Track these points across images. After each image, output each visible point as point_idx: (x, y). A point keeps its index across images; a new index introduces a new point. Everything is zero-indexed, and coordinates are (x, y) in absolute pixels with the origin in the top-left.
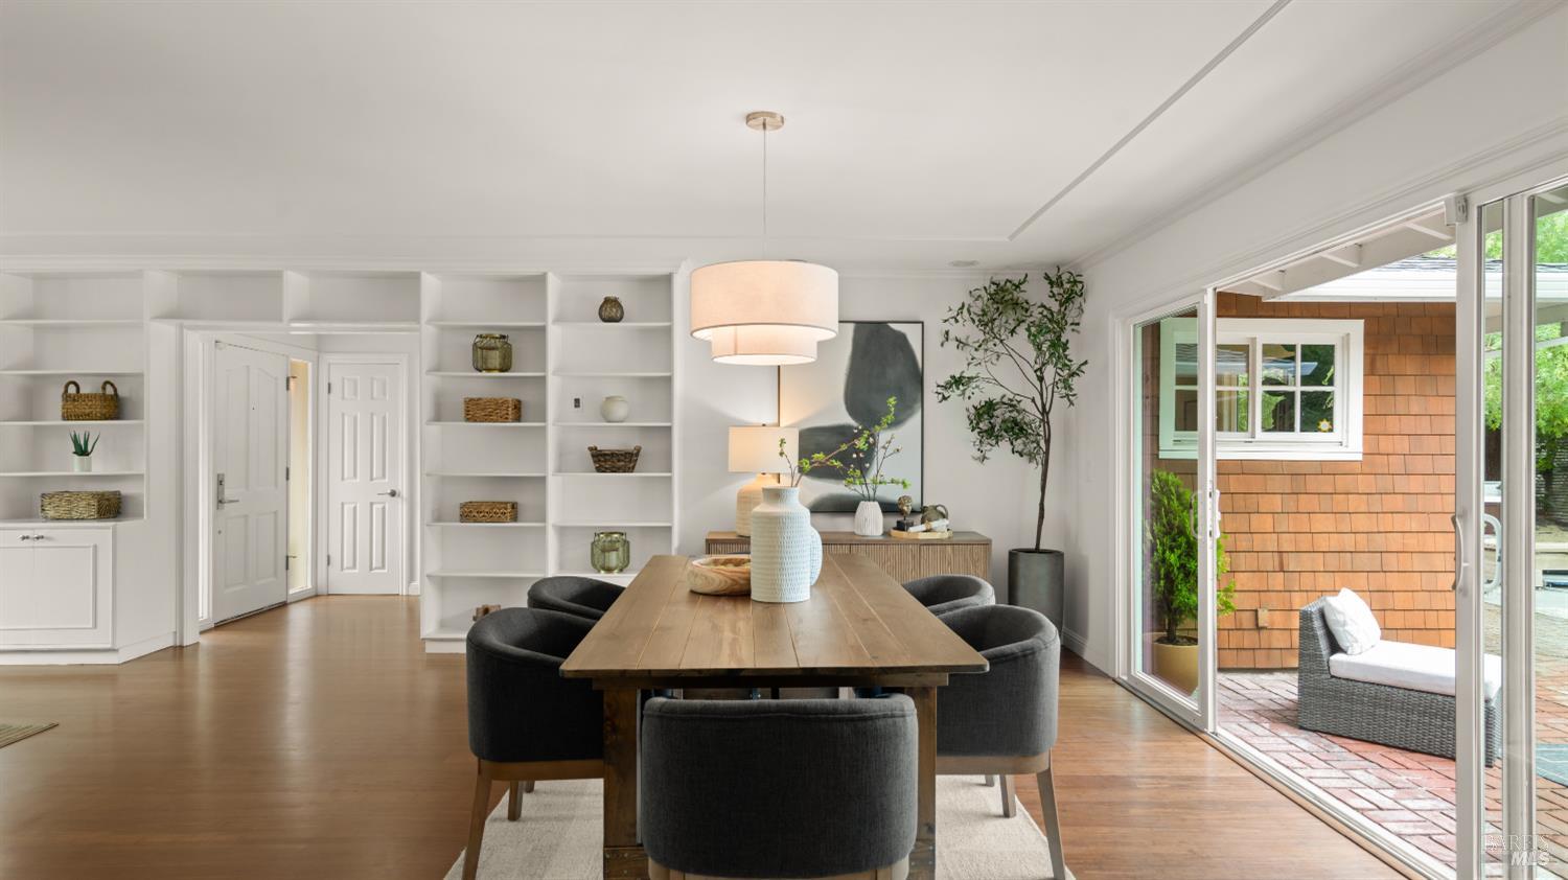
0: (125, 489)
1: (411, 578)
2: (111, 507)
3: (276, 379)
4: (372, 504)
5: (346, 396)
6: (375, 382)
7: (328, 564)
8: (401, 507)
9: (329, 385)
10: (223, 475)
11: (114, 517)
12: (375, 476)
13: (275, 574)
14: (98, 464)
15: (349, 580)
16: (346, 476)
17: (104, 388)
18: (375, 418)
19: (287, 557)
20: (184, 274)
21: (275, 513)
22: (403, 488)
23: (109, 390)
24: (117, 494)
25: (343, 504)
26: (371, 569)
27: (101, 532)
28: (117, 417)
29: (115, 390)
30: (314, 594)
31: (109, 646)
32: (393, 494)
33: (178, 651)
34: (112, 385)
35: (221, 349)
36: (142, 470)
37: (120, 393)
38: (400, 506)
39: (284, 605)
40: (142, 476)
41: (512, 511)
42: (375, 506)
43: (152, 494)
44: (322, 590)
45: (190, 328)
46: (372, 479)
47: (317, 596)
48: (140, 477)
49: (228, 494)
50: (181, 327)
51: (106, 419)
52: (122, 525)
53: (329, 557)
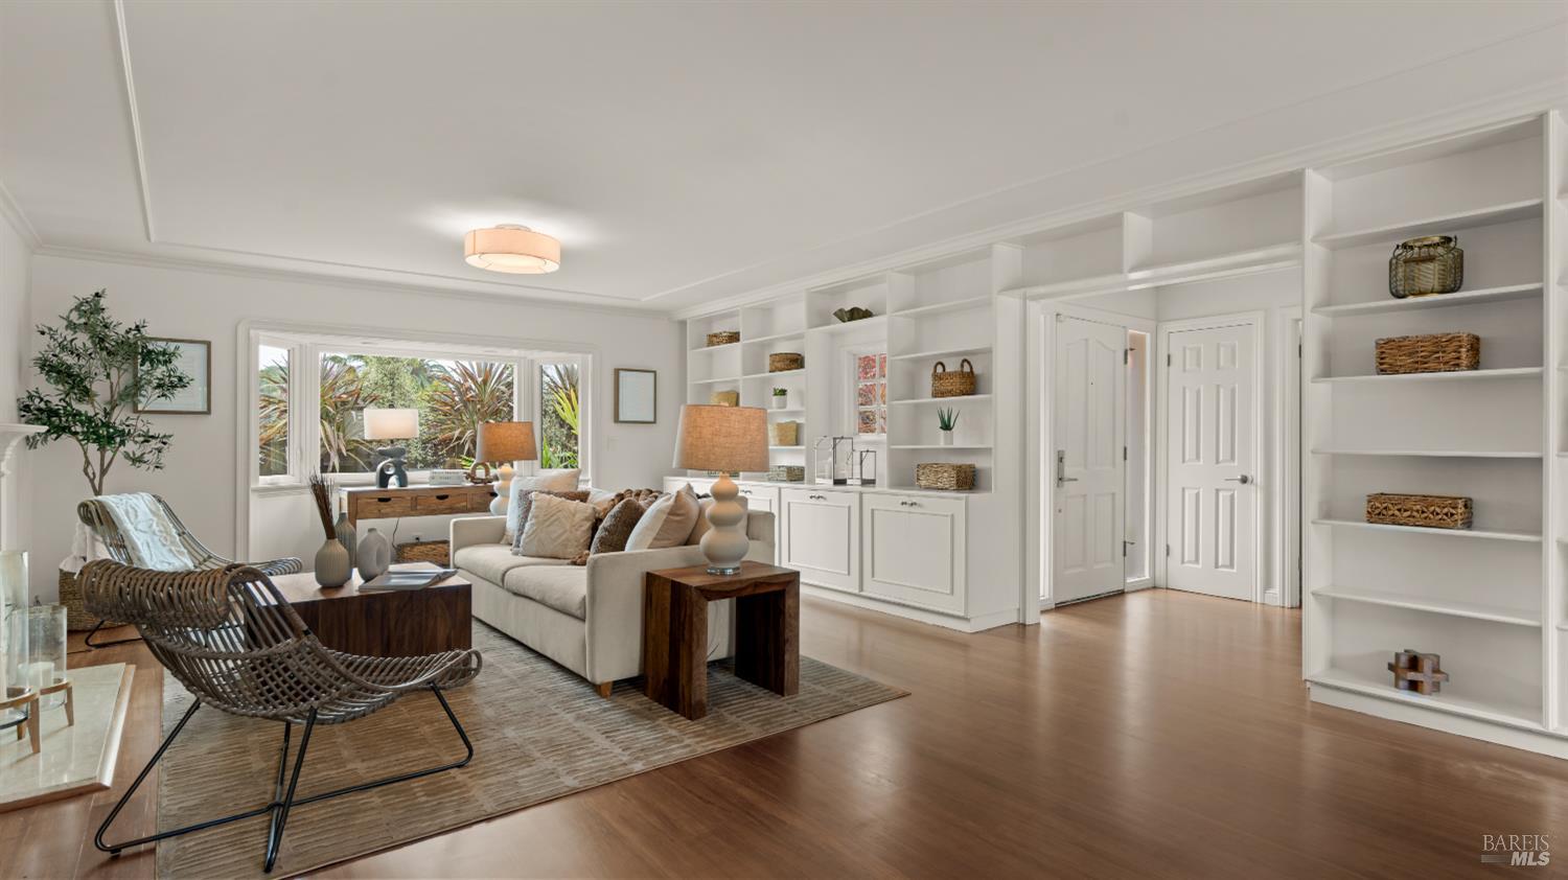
0: (979, 463)
1: (1268, 584)
2: (968, 480)
3: (1114, 352)
4: (1217, 491)
5: (1188, 367)
6: (1222, 349)
7: (1168, 554)
8: (1255, 497)
9: (1169, 357)
10: (1063, 452)
11: (970, 489)
12: (1221, 458)
13: (1113, 559)
14: (959, 439)
15: (1191, 573)
16: (1187, 458)
17: (962, 366)
18: (1222, 390)
19: (1125, 543)
20: (1029, 242)
21: (1113, 494)
22: (1257, 472)
23: (967, 369)
24: (972, 467)
25: (1183, 489)
26: (1217, 566)
27: (955, 502)
28: (973, 392)
29: (971, 368)
30: (1150, 586)
31: (962, 614)
32: (1244, 480)
33: (1021, 628)
34: (969, 363)
35: (1061, 321)
36: (991, 445)
37: (974, 370)
38: (1253, 495)
39: (1121, 593)
40: (990, 449)
41: (1462, 512)
42: (1221, 494)
43: (1000, 469)
44: (1161, 582)
45: (1035, 298)
46: (1218, 462)
47: (1155, 588)
48: (987, 451)
49: (1068, 472)
50: (1025, 299)
51: (964, 395)
52: (973, 497)
53: (1168, 546)
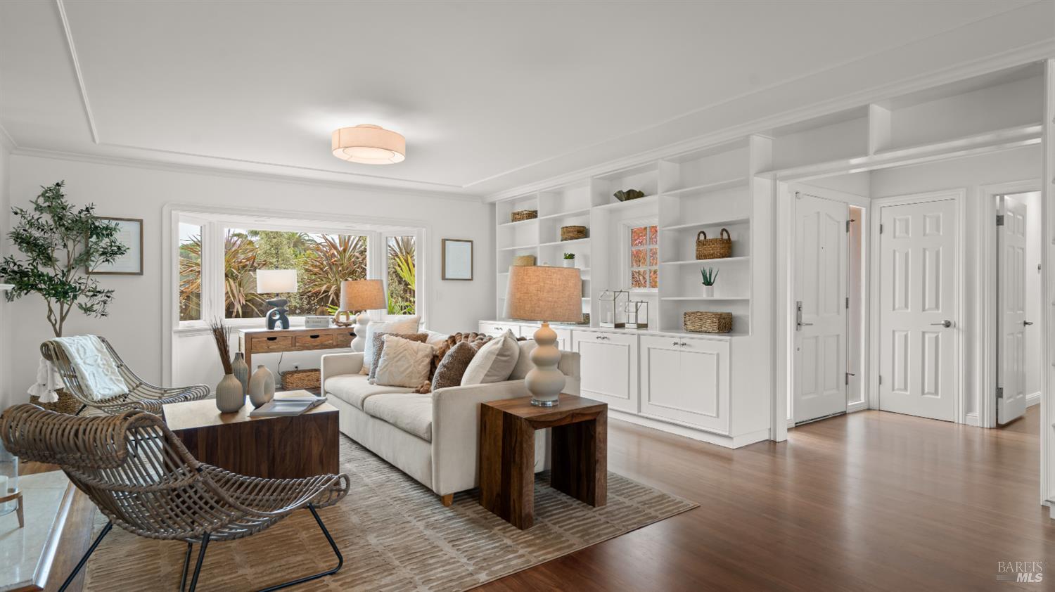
0: (736, 311)
1: (969, 408)
2: (727, 325)
3: (839, 222)
4: (924, 333)
5: (897, 234)
6: (928, 220)
7: (880, 383)
8: (958, 339)
9: (881, 226)
10: (801, 302)
11: (728, 332)
12: (927, 307)
13: (838, 387)
14: (718, 292)
15: (901, 399)
16: (897, 306)
17: (722, 234)
18: (927, 253)
19: (847, 374)
20: (779, 133)
21: (838, 336)
22: (959, 318)
23: (725, 236)
24: (730, 315)
25: (894, 332)
26: (923, 393)
27: (719, 343)
28: (730, 255)
29: (729, 236)
30: (866, 407)
31: (727, 434)
32: (948, 325)
33: (772, 445)
34: (727, 232)
35: (799, 198)
36: (747, 296)
37: (731, 237)
38: (956, 337)
39: (844, 415)
40: (748, 301)
42: (927, 336)
43: (755, 317)
44: (874, 405)
45: (784, 179)
46: (924, 310)
47: (869, 409)
48: (746, 302)
49: (805, 318)
50: (775, 179)
51: (723, 257)
52: (736, 339)
53: (880, 377)
